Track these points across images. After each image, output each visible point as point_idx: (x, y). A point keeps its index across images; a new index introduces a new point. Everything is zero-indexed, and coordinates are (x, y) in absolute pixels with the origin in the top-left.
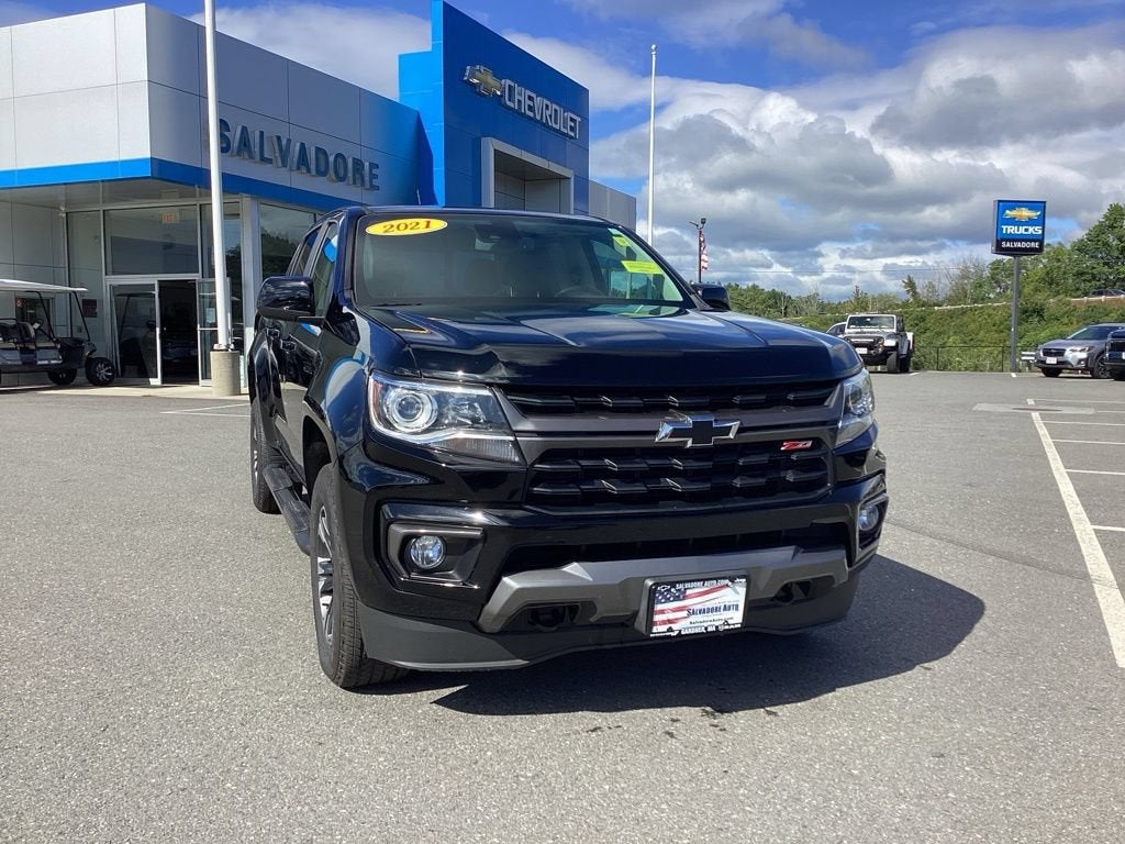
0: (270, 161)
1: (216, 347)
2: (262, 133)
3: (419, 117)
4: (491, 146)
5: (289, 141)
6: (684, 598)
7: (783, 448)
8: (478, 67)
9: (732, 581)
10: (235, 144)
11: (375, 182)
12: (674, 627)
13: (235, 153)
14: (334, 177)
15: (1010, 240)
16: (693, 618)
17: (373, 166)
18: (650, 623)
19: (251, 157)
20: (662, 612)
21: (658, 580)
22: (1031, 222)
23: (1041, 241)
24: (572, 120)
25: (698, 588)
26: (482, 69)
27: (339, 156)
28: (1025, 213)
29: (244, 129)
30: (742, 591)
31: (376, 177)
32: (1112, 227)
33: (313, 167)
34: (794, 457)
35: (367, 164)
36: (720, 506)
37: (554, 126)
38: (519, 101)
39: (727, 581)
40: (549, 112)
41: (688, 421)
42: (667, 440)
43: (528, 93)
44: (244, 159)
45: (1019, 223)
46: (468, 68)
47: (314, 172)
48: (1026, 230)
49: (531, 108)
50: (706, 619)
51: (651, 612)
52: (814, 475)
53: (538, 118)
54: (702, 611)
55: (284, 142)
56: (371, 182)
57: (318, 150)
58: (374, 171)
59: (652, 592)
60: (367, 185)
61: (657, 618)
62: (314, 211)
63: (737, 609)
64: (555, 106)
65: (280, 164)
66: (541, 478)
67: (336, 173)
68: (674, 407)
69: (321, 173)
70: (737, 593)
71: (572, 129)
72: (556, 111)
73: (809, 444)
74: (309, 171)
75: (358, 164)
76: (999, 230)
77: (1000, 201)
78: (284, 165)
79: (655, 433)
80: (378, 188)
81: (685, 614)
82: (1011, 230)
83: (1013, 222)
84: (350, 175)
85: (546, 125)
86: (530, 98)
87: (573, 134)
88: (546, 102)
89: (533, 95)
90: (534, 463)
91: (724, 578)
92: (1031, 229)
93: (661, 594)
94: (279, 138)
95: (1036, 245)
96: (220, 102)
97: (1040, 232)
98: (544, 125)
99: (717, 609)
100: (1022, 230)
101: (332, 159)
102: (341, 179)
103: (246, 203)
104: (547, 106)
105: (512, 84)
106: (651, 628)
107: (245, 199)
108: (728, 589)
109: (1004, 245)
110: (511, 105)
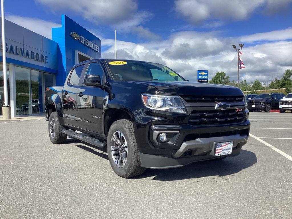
0: (18, 54)
1: (4, 106)
2: (16, 47)
3: (58, 45)
4: (77, 53)
5: (24, 49)
6: (222, 146)
7: (237, 111)
8: (74, 32)
9: (231, 142)
10: (9, 50)
11: (47, 61)
12: (219, 154)
13: (9, 52)
14: (35, 59)
15: (201, 80)
16: (223, 152)
17: (46, 57)
18: (215, 153)
19: (13, 53)
20: (217, 150)
21: (217, 142)
22: (205, 75)
23: (207, 80)
24: (97, 47)
25: (224, 144)
26: (75, 33)
27: (37, 54)
28: (204, 73)
29: (11, 46)
30: (232, 144)
31: (47, 60)
32: (218, 78)
33: (30, 56)
34: (239, 113)
35: (44, 56)
36: (227, 124)
37: (93, 48)
38: (84, 42)
39: (230, 142)
40: (92, 45)
41: (221, 104)
42: (218, 108)
43: (86, 40)
44: (11, 54)
45: (202, 76)
46: (71, 32)
47: (30, 58)
48: (204, 77)
49: (87, 44)
50: (225, 152)
51: (215, 150)
52: (241, 118)
53: (89, 46)
54: (225, 150)
55: (22, 49)
56: (46, 61)
57: (32, 52)
58: (46, 58)
59: (216, 145)
60: (45, 62)
61: (217, 151)
62: (30, 68)
63: (231, 149)
64: (93, 43)
65: (21, 56)
66: (191, 117)
67: (36, 58)
68: (217, 101)
69: (32, 58)
70: (231, 145)
71: (97, 49)
72: (93, 44)
73: (241, 110)
74: (29, 57)
75: (42, 56)
76: (198, 77)
77: (198, 70)
78: (22, 56)
79: (214, 107)
80: (47, 63)
81: (221, 150)
82: (201, 77)
83: (201, 75)
84: (40, 59)
85: (91, 48)
86: (87, 41)
87: (97, 51)
88: (91, 42)
89: (88, 40)
90: (190, 114)
91: (229, 141)
92: (205, 77)
93: (218, 146)
94: (21, 48)
95: (206, 81)
96: (6, 38)
97: (207, 78)
98: (90, 48)
99: (227, 149)
100: (203, 77)
101: (35, 54)
102: (37, 60)
103: (11, 66)
104: (91, 43)
105: (82, 37)
106: (215, 154)
107: (11, 65)
108: (229, 144)
109: (200, 81)
110: (82, 42)
